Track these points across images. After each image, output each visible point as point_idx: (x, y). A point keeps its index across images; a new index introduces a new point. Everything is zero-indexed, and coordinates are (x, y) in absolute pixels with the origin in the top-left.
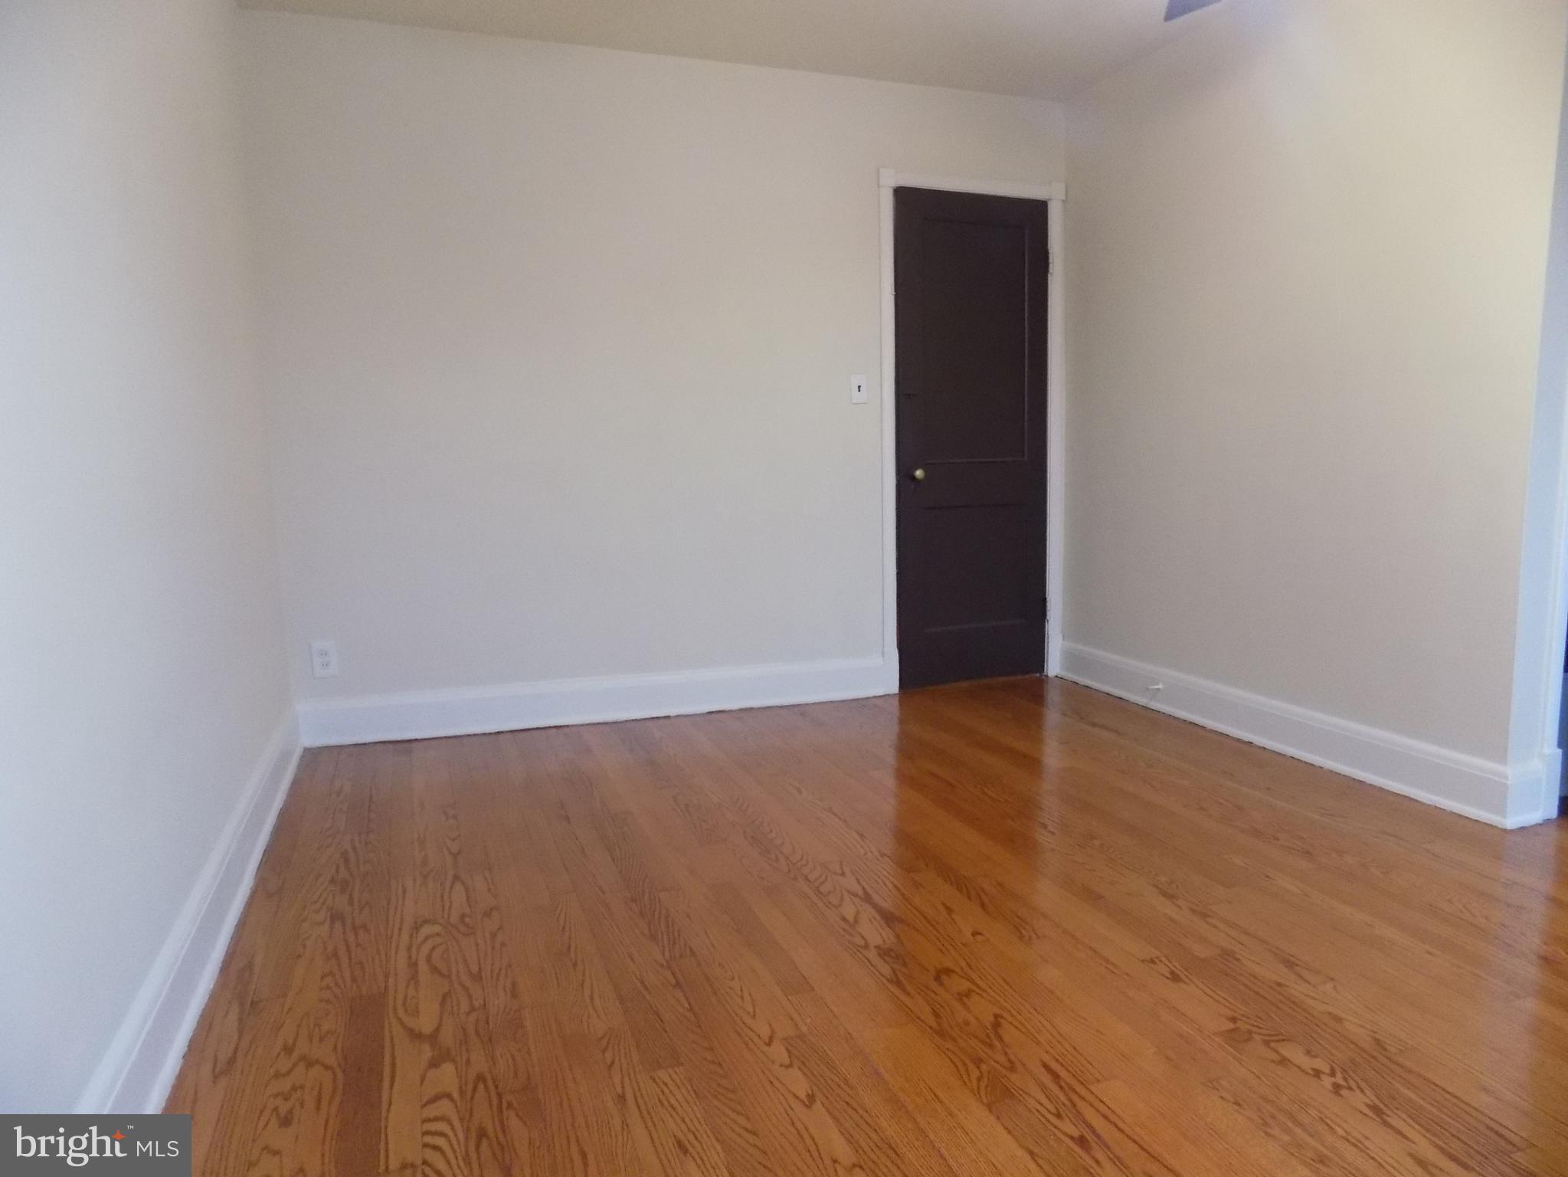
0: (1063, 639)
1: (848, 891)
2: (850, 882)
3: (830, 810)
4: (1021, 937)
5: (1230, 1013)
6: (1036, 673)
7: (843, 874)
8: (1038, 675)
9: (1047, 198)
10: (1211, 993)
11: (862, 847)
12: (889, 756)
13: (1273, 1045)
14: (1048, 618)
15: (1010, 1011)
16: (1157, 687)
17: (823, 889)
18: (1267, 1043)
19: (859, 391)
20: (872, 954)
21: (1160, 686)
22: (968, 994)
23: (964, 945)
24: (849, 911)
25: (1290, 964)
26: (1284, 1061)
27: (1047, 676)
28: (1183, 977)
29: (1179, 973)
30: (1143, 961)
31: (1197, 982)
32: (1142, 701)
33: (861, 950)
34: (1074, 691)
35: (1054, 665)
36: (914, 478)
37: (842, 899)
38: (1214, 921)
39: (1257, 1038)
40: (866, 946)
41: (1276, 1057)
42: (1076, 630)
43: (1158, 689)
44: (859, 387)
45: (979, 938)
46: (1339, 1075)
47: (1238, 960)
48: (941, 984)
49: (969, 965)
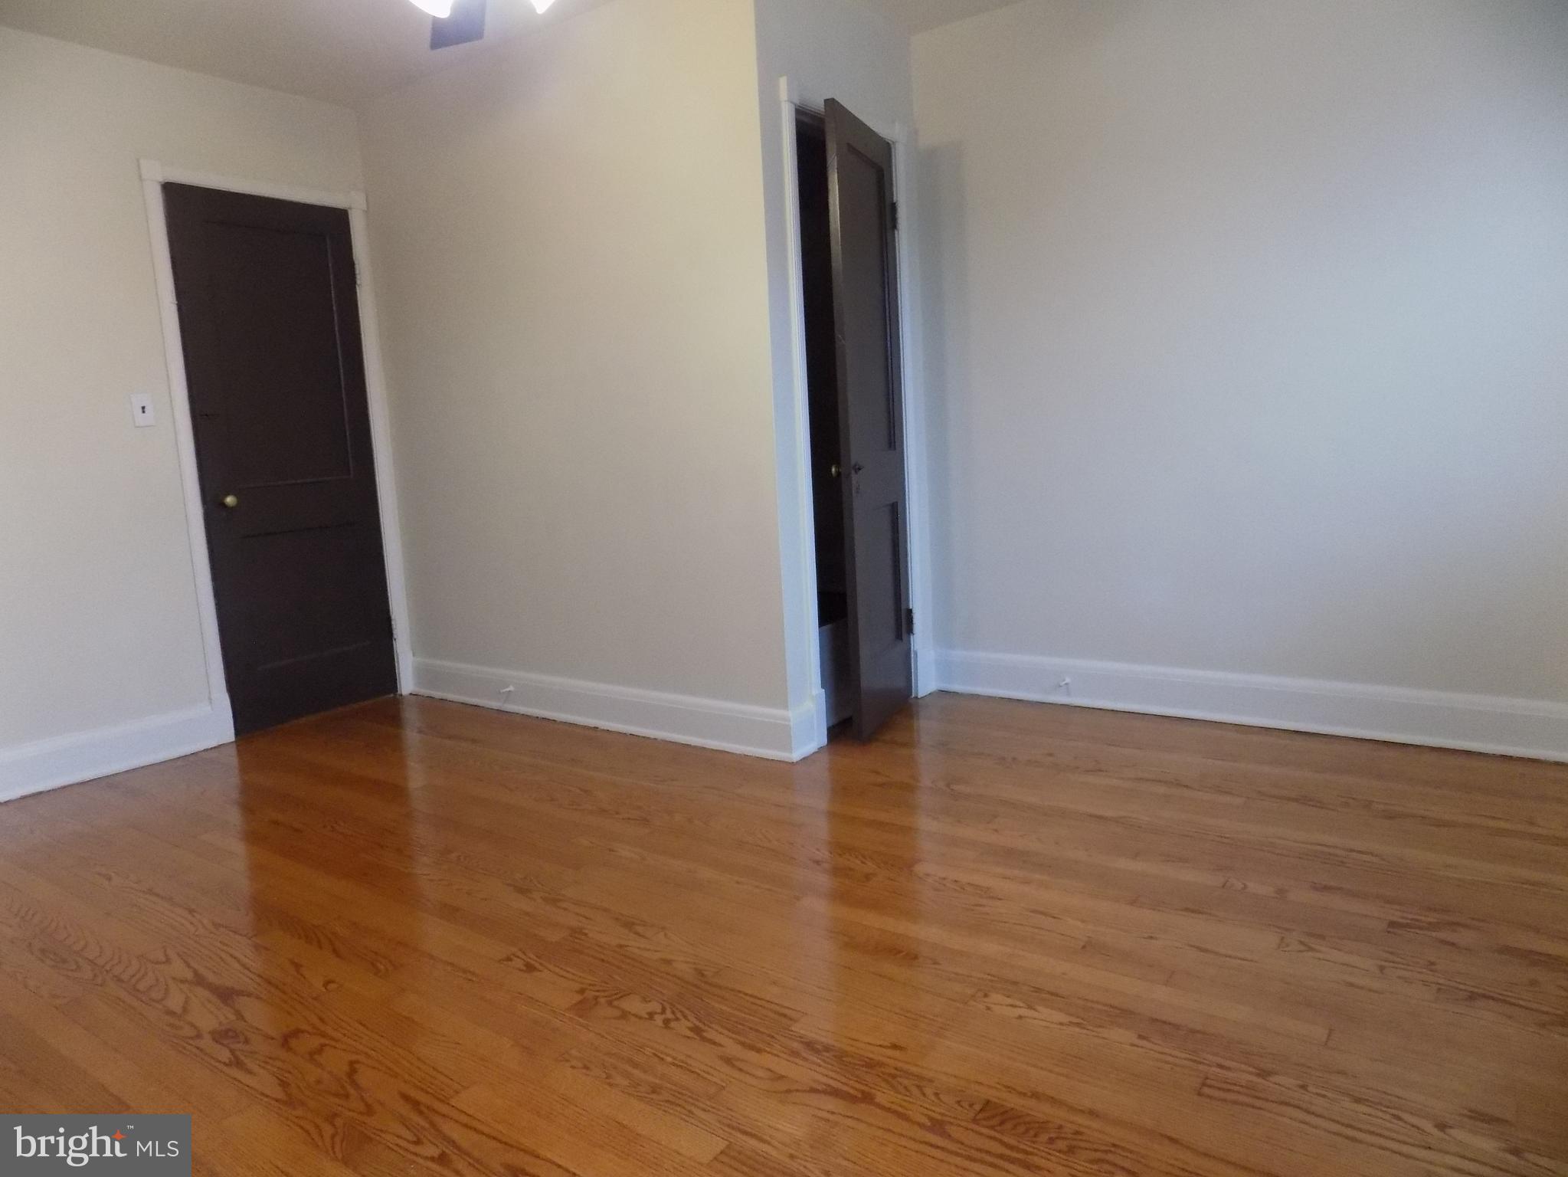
0: (414, 655)
1: (174, 979)
2: (178, 968)
3: (150, 892)
4: (377, 972)
5: (577, 986)
6: (389, 693)
7: (168, 961)
8: (392, 695)
9: (346, 206)
10: (564, 974)
11: (192, 923)
12: (234, 817)
13: (616, 1003)
14: (395, 636)
15: (366, 1054)
16: (508, 689)
17: (141, 986)
18: (610, 1003)
19: (144, 412)
20: (207, 1042)
21: (511, 688)
22: (320, 1049)
23: (315, 999)
24: (175, 1002)
25: (629, 925)
26: (624, 1015)
27: (401, 695)
28: (537, 965)
29: (533, 962)
30: (499, 961)
31: (551, 967)
32: (494, 704)
33: (191, 1042)
34: (432, 707)
35: (407, 683)
36: (224, 505)
37: (167, 990)
38: (565, 905)
39: (602, 1000)
40: (199, 1036)
41: (617, 1013)
42: (424, 644)
43: (509, 691)
44: (143, 408)
45: (332, 986)
46: (668, 1011)
47: (586, 934)
48: (290, 1049)
49: (321, 1020)
